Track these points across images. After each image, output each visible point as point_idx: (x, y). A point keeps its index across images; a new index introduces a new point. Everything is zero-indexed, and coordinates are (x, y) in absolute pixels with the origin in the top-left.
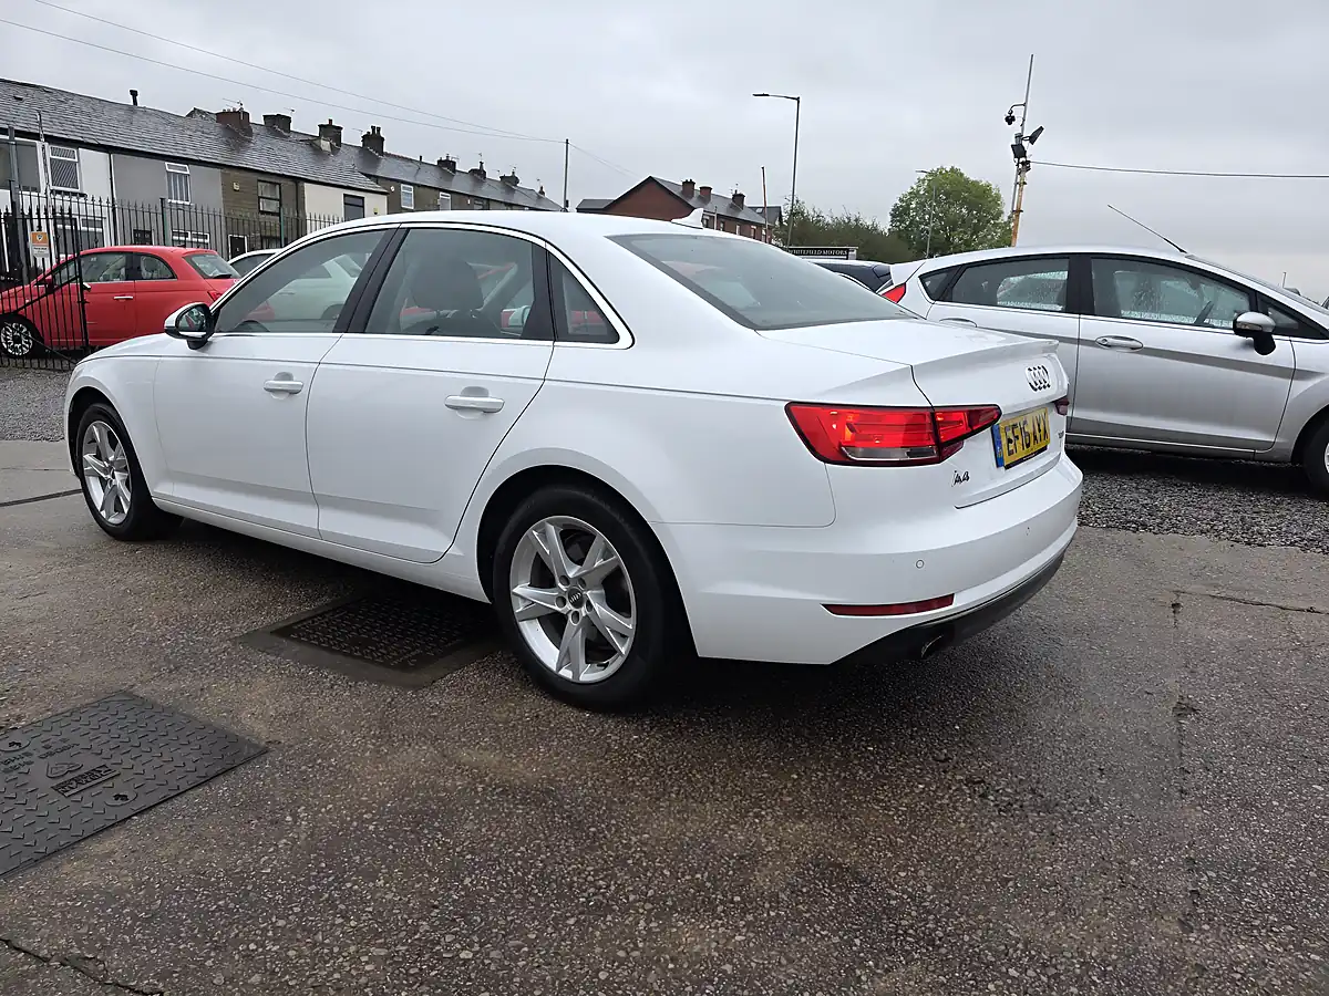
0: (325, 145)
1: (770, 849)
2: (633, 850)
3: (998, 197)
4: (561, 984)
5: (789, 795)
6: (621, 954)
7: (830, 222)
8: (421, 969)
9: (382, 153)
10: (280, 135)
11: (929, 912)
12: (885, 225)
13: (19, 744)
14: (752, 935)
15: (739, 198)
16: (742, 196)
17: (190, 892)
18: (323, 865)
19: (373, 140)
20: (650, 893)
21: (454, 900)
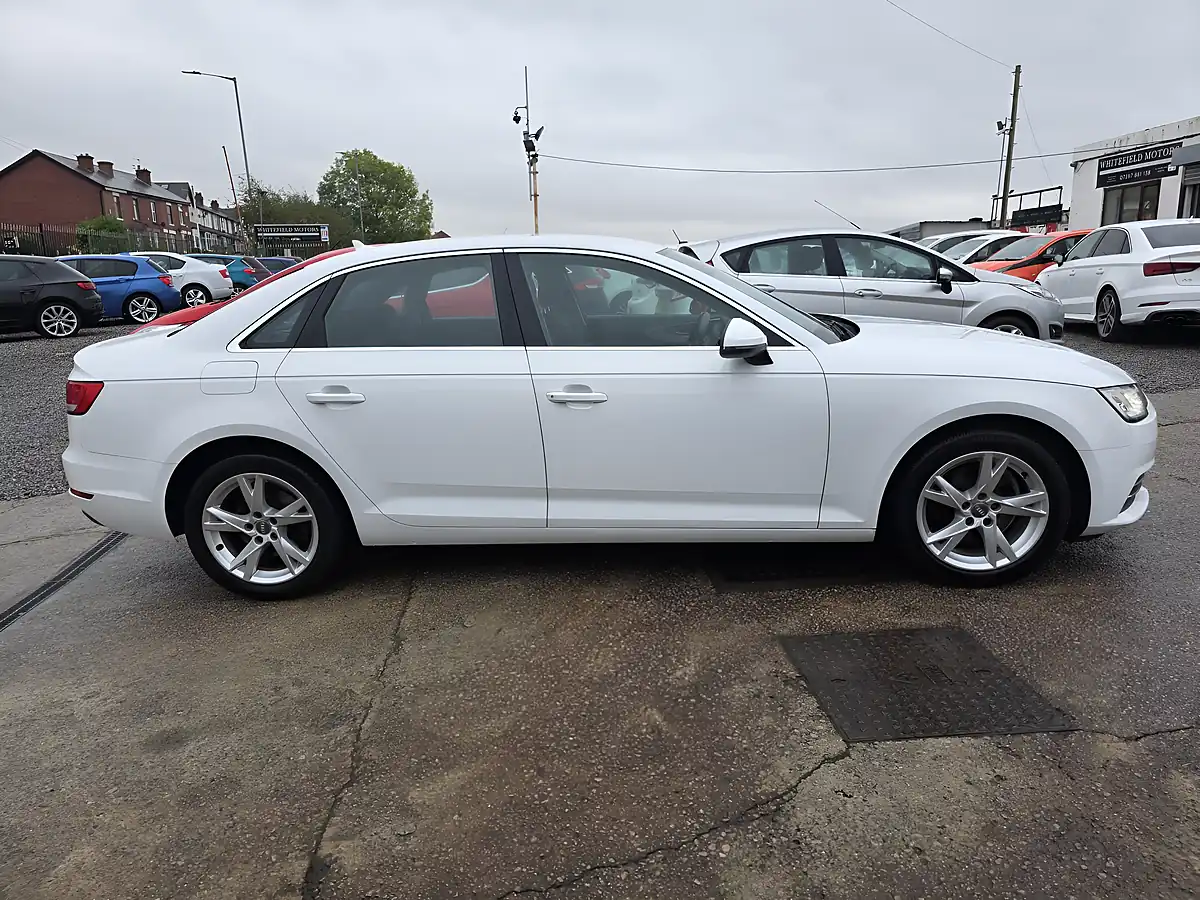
15: (143, 174)
16: (146, 172)
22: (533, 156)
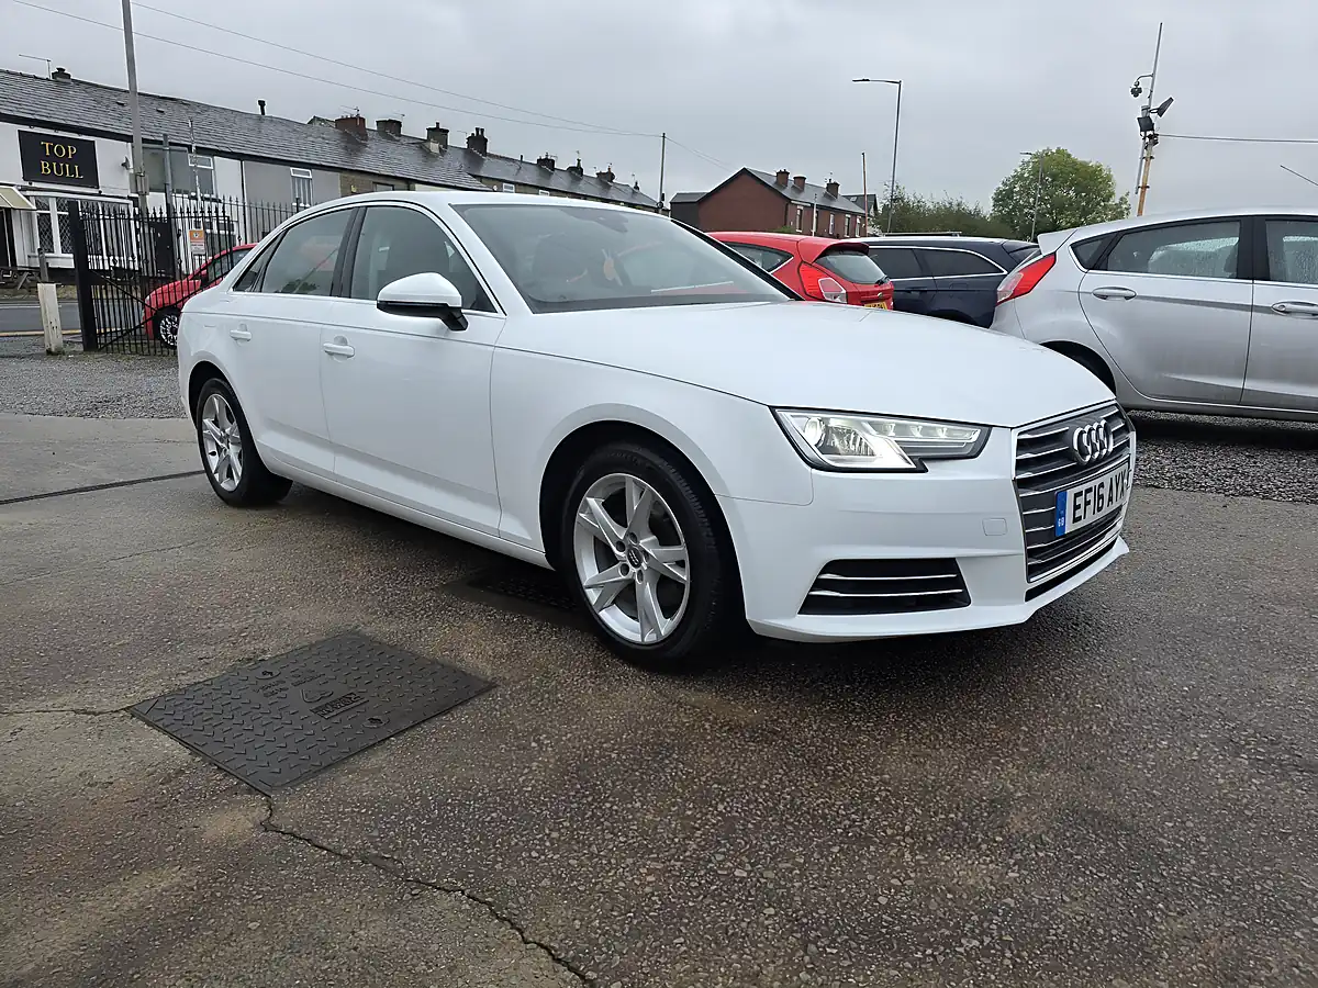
0: (434, 147)
1: (1020, 794)
2: (877, 788)
3: (1109, 178)
4: (843, 905)
5: (1025, 745)
6: (895, 882)
7: (932, 207)
8: (700, 884)
9: (485, 154)
10: (391, 138)
11: (1209, 861)
12: (987, 209)
13: (271, 673)
14: (1026, 873)
15: (833, 187)
16: (837, 185)
17: (461, 804)
18: (579, 786)
19: (478, 141)
20: (907, 828)
21: (714, 824)
22: (1150, 137)
